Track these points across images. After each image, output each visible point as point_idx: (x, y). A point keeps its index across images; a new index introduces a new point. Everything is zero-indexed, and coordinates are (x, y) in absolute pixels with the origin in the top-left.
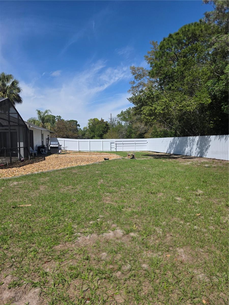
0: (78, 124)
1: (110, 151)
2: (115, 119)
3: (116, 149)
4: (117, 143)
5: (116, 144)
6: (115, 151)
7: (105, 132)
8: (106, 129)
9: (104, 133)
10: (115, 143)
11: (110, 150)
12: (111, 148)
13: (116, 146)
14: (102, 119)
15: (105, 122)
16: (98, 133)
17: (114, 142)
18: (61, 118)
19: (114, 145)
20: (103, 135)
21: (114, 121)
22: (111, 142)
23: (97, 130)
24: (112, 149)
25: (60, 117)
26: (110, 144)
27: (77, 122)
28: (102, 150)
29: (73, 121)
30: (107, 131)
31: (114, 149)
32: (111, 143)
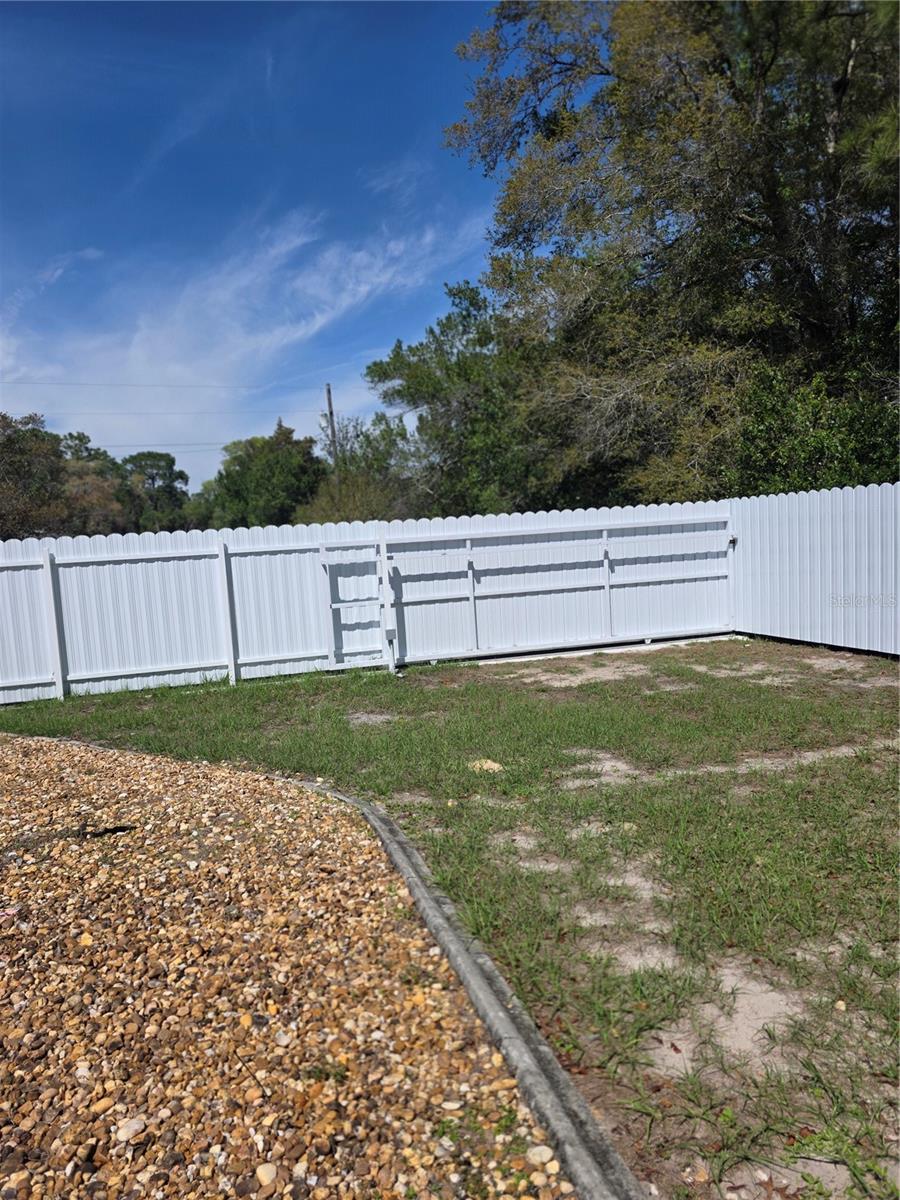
0: (177, 468)
1: (331, 665)
2: (351, 429)
3: (398, 637)
4: (408, 564)
5: (397, 580)
6: (388, 659)
7: (304, 495)
8: (305, 479)
9: (297, 501)
10: (385, 569)
11: (328, 649)
12: (339, 627)
13: (399, 605)
14: (280, 426)
15: (298, 443)
16: (261, 503)
17: (368, 556)
18: (90, 445)
19: (368, 594)
20: (293, 509)
21: (345, 438)
22: (336, 558)
23: (258, 485)
24: (352, 642)
25: (82, 438)
26: (324, 579)
27: (171, 461)
28: (227, 659)
29: (151, 455)
30: (313, 490)
31: (376, 640)
32: (336, 572)
